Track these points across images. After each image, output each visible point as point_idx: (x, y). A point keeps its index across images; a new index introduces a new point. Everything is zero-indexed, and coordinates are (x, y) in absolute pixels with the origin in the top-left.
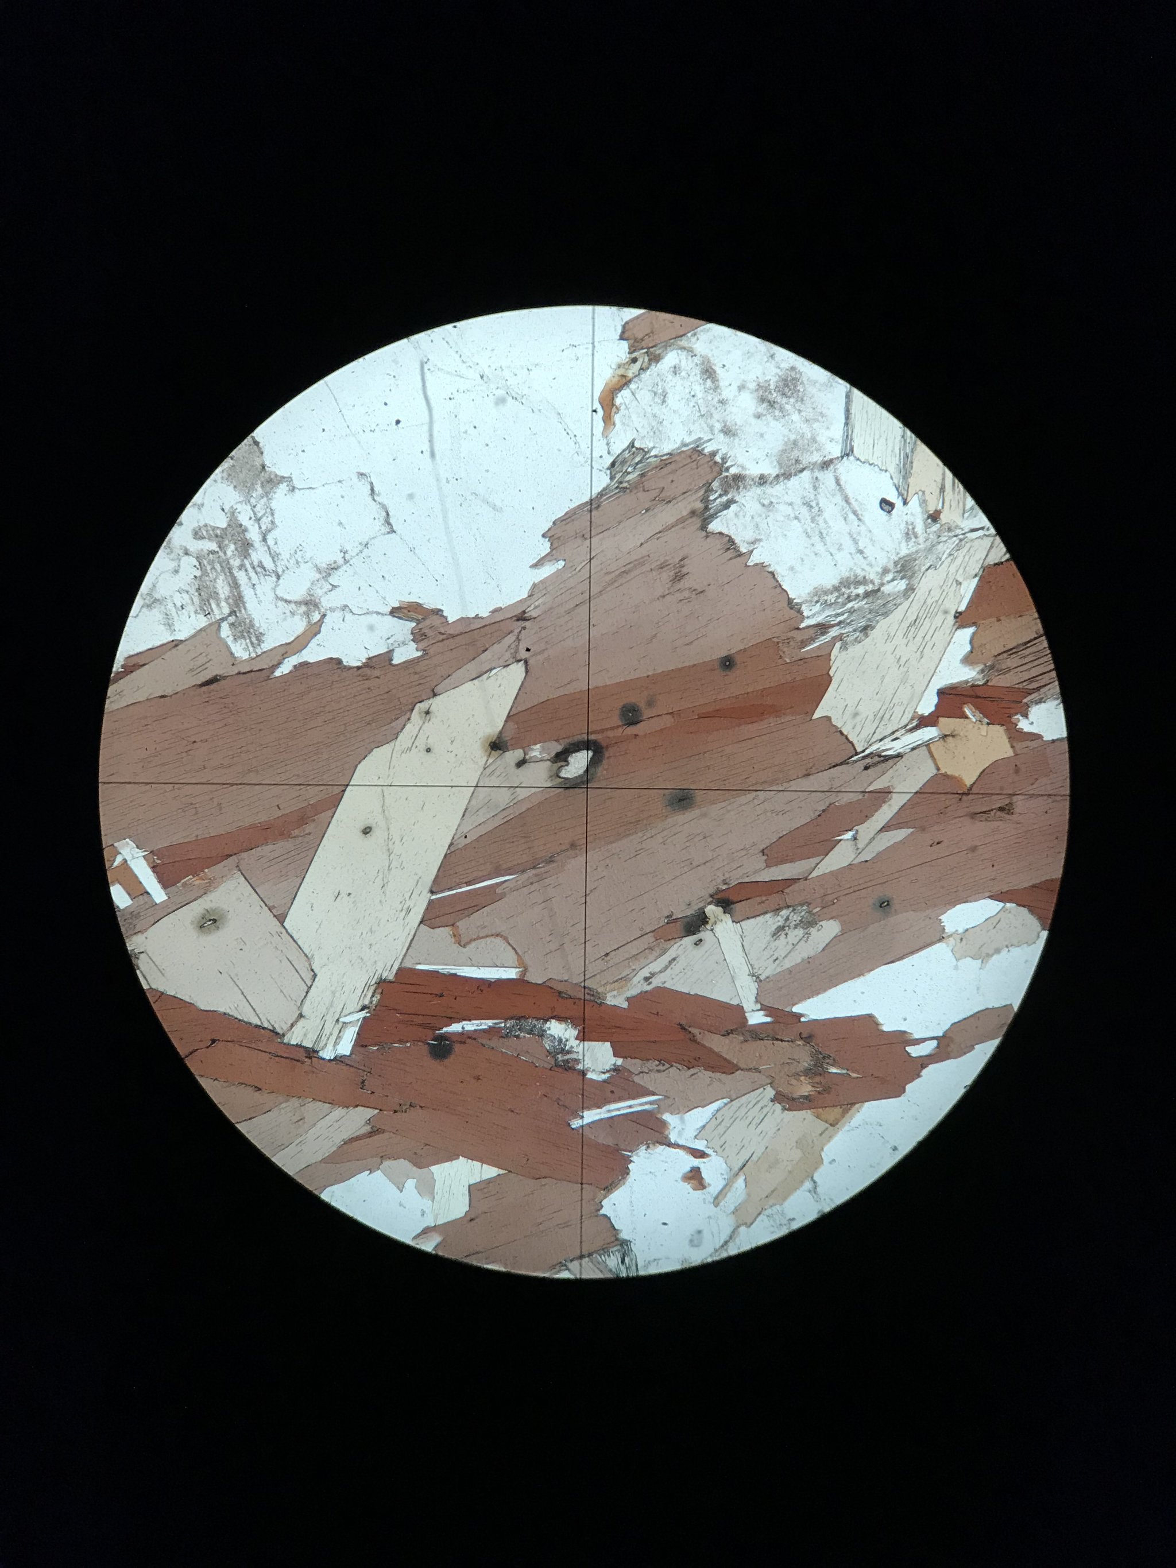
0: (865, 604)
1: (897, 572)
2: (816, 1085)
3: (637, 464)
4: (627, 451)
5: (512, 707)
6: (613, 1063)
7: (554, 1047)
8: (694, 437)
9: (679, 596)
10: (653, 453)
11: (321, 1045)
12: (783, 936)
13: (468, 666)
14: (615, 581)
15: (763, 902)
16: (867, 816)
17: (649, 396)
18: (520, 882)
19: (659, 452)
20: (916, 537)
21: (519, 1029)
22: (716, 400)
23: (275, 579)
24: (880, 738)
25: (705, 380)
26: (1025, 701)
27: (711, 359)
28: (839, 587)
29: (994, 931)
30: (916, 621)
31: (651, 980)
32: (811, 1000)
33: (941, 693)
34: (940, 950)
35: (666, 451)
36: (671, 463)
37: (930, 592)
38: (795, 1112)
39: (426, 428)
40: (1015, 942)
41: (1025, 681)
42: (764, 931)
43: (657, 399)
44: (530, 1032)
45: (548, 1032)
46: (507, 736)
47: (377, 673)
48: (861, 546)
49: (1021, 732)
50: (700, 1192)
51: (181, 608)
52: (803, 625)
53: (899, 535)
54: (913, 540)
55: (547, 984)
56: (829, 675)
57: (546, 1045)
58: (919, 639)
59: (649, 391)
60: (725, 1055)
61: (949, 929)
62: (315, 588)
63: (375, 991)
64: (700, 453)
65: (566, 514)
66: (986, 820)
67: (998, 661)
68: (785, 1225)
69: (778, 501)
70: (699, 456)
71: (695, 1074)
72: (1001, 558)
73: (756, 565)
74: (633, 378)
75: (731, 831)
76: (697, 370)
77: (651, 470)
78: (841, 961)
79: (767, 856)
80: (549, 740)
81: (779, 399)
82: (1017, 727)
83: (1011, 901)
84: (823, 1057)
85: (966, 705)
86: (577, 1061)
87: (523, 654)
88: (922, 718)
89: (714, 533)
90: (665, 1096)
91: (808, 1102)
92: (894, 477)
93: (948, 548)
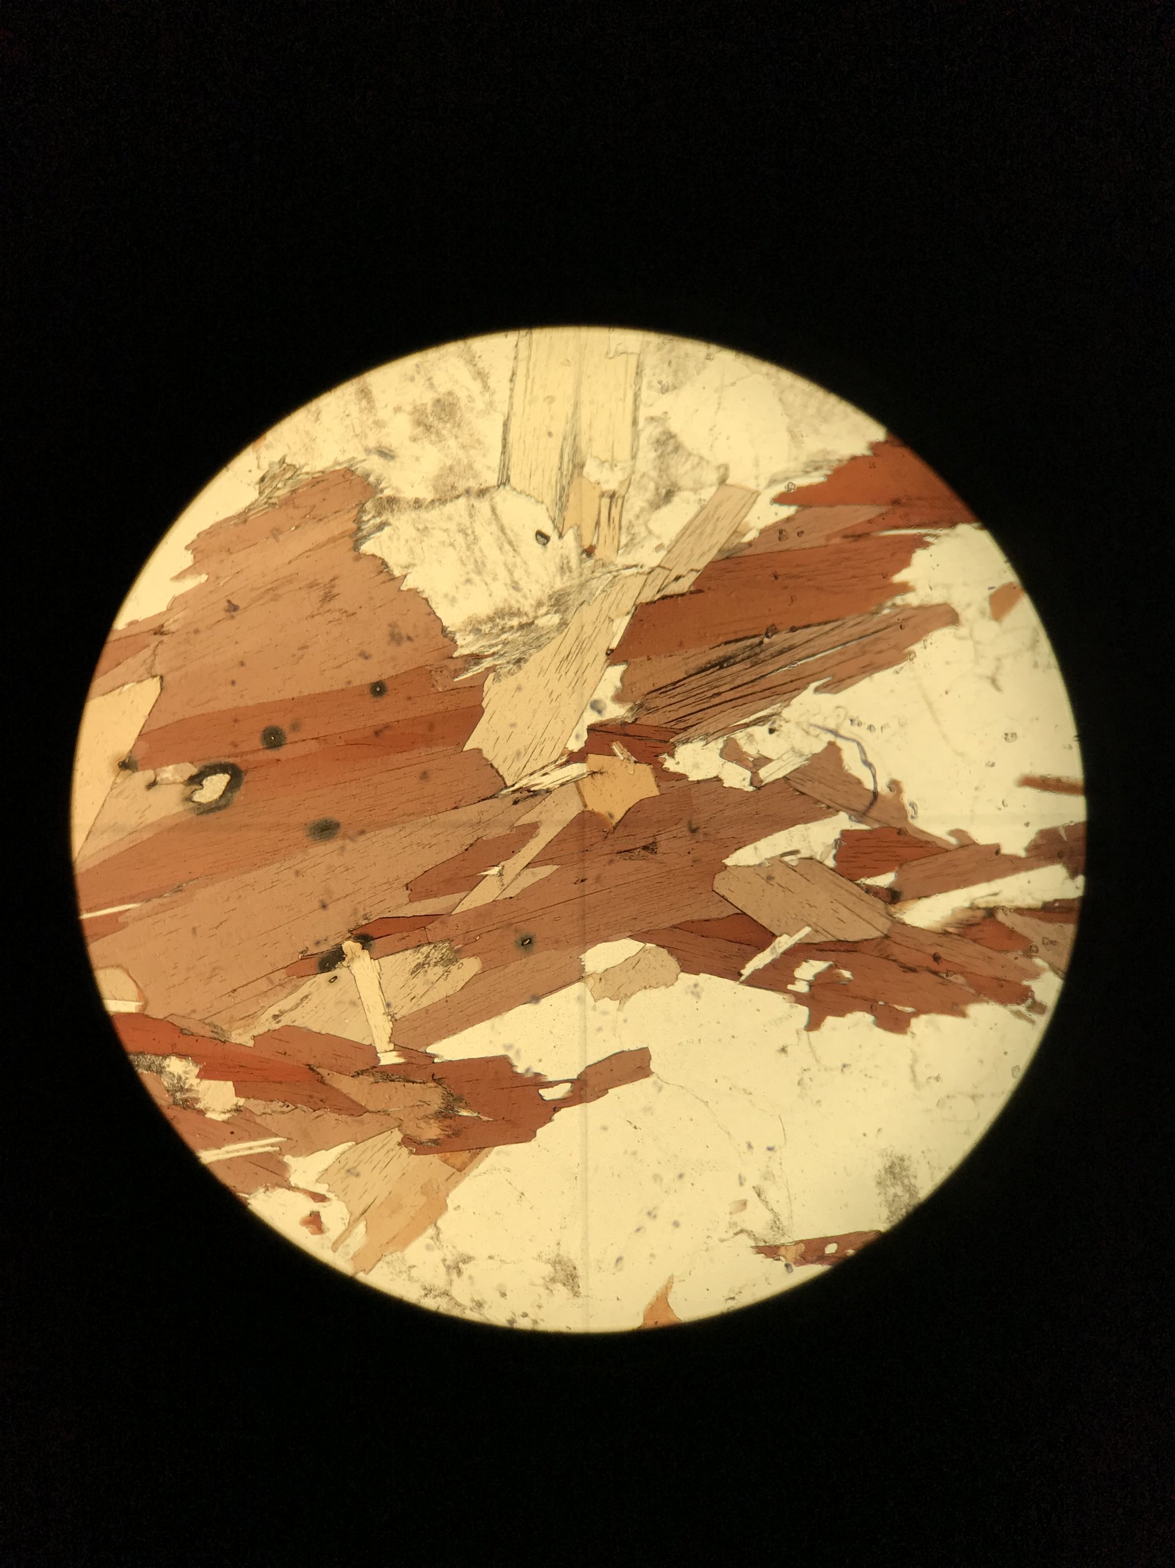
0: (520, 636)
1: (551, 606)
2: (446, 1129)
3: (287, 480)
4: (279, 466)
5: (144, 726)
6: (235, 1103)
7: (173, 1085)
8: (347, 456)
9: (329, 617)
10: (304, 470)
12: (420, 974)
13: (99, 680)
14: (261, 598)
15: (404, 938)
16: (513, 852)
18: (144, 911)
19: (312, 469)
20: (570, 572)
22: (371, 420)
24: (529, 773)
25: (360, 400)
26: (672, 740)
28: (494, 617)
29: (633, 972)
30: (568, 656)
31: (280, 1018)
32: (447, 1039)
33: (591, 729)
34: (576, 988)
35: (319, 468)
36: (323, 481)
37: (583, 627)
38: (422, 1156)
40: (654, 983)
41: (672, 721)
42: (403, 968)
43: (310, 417)
44: (149, 1069)
45: (167, 1069)
46: (137, 757)
48: (517, 576)
49: (666, 771)
50: (318, 1237)
52: (456, 655)
53: (553, 568)
54: (568, 574)
55: (168, 1019)
56: (482, 707)
57: (163, 1084)
58: (571, 674)
60: (352, 1097)
61: (589, 968)
64: (353, 472)
65: (212, 527)
66: (630, 858)
67: (647, 699)
68: (405, 1272)
69: (433, 526)
70: (352, 476)
71: (321, 1116)
72: (654, 596)
73: (409, 590)
75: (375, 864)
77: (303, 487)
78: (479, 1000)
79: (411, 890)
80: (183, 761)
81: (436, 423)
82: (664, 766)
83: (651, 942)
84: (455, 1100)
85: (614, 743)
86: (197, 1100)
87: (159, 669)
88: (572, 753)
89: (365, 555)
90: (288, 1139)
91: (435, 1146)
92: (550, 509)
93: (601, 584)
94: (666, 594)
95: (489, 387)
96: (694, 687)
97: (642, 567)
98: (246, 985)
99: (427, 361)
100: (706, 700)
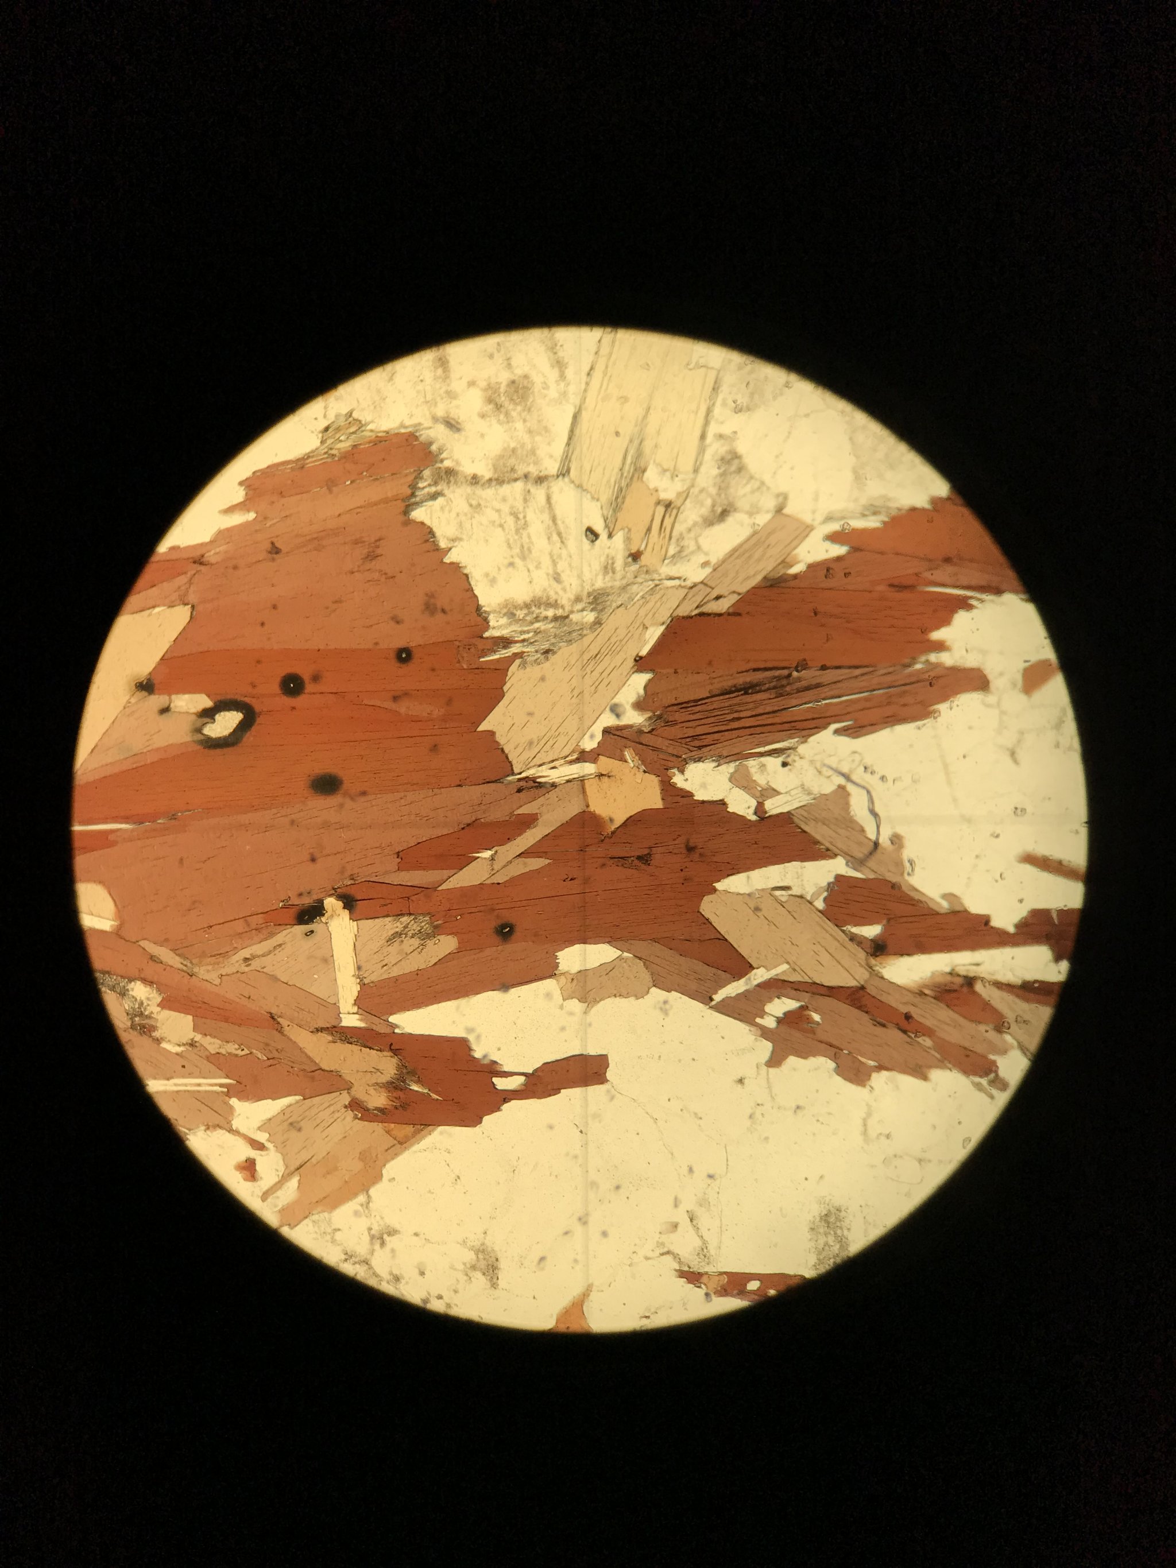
0: (552, 628)
1: (589, 603)
2: (395, 1100)
3: (351, 434)
4: (345, 419)
5: (168, 651)
6: (191, 1037)
7: (134, 1009)
8: (414, 421)
9: (368, 576)
10: (369, 427)
12: (396, 943)
13: (132, 598)
14: (305, 545)
15: (384, 906)
16: (509, 839)
18: (135, 833)
19: (377, 428)
20: (614, 572)
22: (443, 390)
24: (538, 763)
25: (436, 368)
26: (683, 756)
28: (530, 605)
29: (606, 978)
30: (597, 655)
31: (251, 962)
32: (410, 1012)
33: (607, 731)
34: (549, 984)
35: (384, 428)
36: (386, 441)
37: (616, 630)
38: (366, 1123)
40: (624, 993)
41: (688, 737)
42: (380, 934)
44: (112, 989)
45: (131, 993)
46: (156, 680)
48: (560, 567)
49: (673, 786)
50: (249, 1184)
52: (486, 635)
53: (597, 566)
54: (611, 574)
55: (142, 943)
56: (503, 691)
57: (124, 1006)
58: (596, 674)
60: (309, 1053)
61: (563, 967)
64: (416, 438)
65: (268, 467)
66: (623, 865)
67: (667, 712)
68: (329, 1234)
69: (486, 504)
70: (413, 441)
71: (273, 1065)
72: (691, 611)
73: (452, 563)
75: (370, 826)
77: (366, 444)
78: (450, 979)
79: (402, 859)
80: (200, 692)
81: (507, 403)
82: (672, 781)
83: (629, 951)
84: (408, 1073)
85: (627, 749)
86: (154, 1028)
87: (192, 598)
88: (583, 752)
89: (414, 522)
90: (238, 1082)
91: (381, 1115)
92: (604, 508)
93: (642, 590)
94: (704, 611)
95: (565, 378)
96: (716, 707)
97: (685, 580)
98: (223, 923)
99: (509, 341)
100: (725, 723)
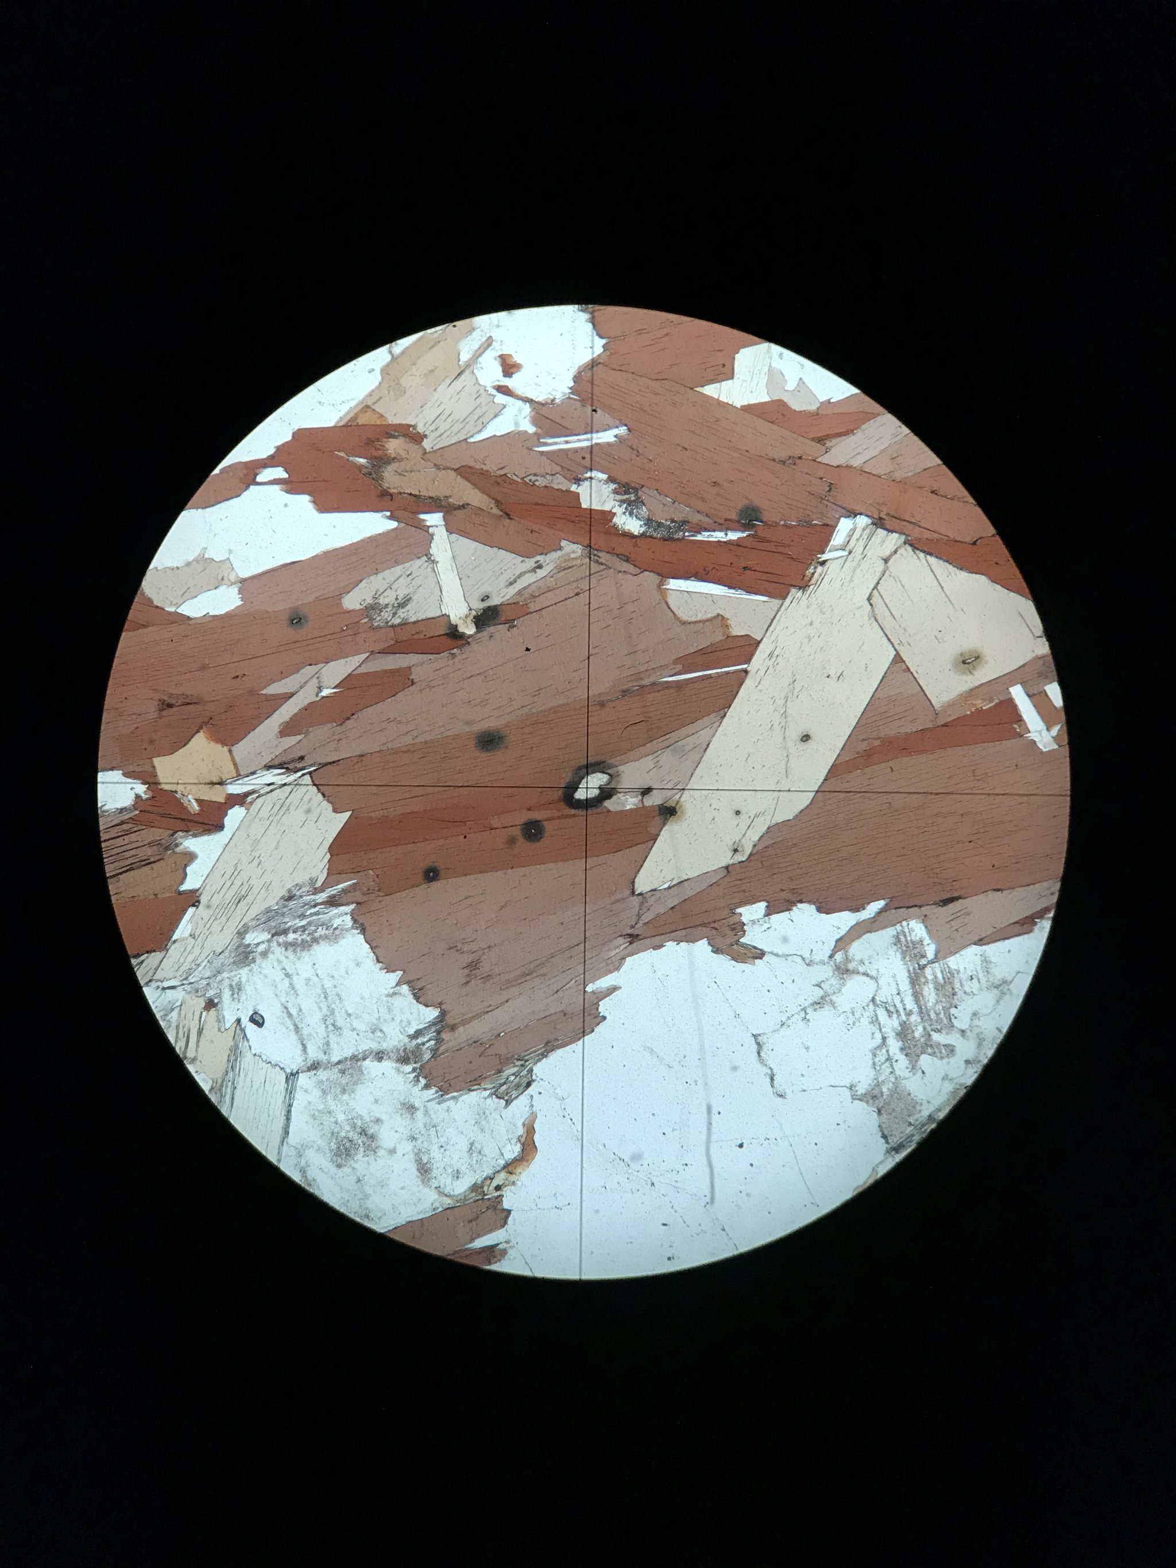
0: (288, 922)
1: (253, 952)
2: (381, 447)
3: (505, 1083)
4: (513, 1097)
5: (651, 849)
6: (580, 487)
7: (637, 508)
8: (445, 1105)
9: (474, 947)
10: (488, 1092)
11: (868, 531)
12: (400, 598)
13: (691, 893)
14: (537, 966)
15: (418, 633)
16: (306, 709)
17: (486, 1151)
18: (658, 673)
19: (481, 1093)
20: (231, 986)
21: (670, 528)
22: (419, 1142)
23: (876, 998)
24: (285, 787)
26: (137, 812)
27: (420, 1183)
28: (312, 942)
29: (189, 585)
30: (239, 902)
31: (536, 565)
32: (378, 533)
33: (220, 827)
34: (245, 574)
35: (474, 1093)
36: (470, 1081)
37: (222, 929)
38: (404, 422)
39: (714, 1138)
40: (169, 573)
41: (135, 832)
42: (419, 604)
43: (479, 1147)
44: (660, 525)
45: (642, 523)
46: (658, 820)
47: (783, 895)
48: (287, 981)
49: (145, 782)
50: (505, 352)
51: (974, 977)
52: (352, 907)
53: (248, 989)
54: (234, 983)
55: (638, 571)
56: (330, 854)
57: (645, 510)
58: (238, 883)
59: (486, 1156)
60: (469, 484)
61: (234, 591)
62: (838, 986)
63: (811, 579)
64: (441, 1089)
65: (580, 1039)
66: (187, 696)
67: (161, 855)
69: (366, 1034)
70: (441, 1086)
71: (500, 469)
72: (147, 957)
73: (394, 971)
74: (501, 1170)
75: (443, 706)
76: (435, 1173)
77: (490, 1075)
78: (345, 568)
79: (409, 679)
80: (616, 812)
81: (355, 1136)
82: (147, 786)
83: (170, 614)
84: (371, 474)
85: (197, 812)
86: (616, 492)
87: (635, 901)
88: (241, 804)
89: (434, 1006)
90: (531, 449)
91: (391, 431)
92: (248, 1048)
93: (200, 972)
95: (300, 1171)
96: (111, 865)
97: (158, 987)
98: (566, 599)
99: (360, 1199)
